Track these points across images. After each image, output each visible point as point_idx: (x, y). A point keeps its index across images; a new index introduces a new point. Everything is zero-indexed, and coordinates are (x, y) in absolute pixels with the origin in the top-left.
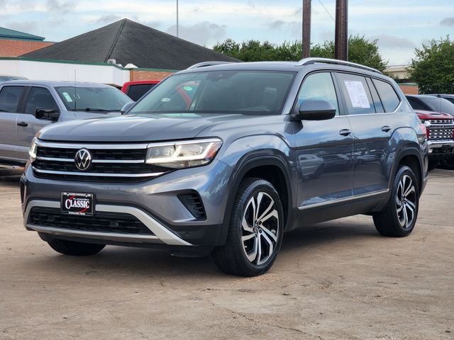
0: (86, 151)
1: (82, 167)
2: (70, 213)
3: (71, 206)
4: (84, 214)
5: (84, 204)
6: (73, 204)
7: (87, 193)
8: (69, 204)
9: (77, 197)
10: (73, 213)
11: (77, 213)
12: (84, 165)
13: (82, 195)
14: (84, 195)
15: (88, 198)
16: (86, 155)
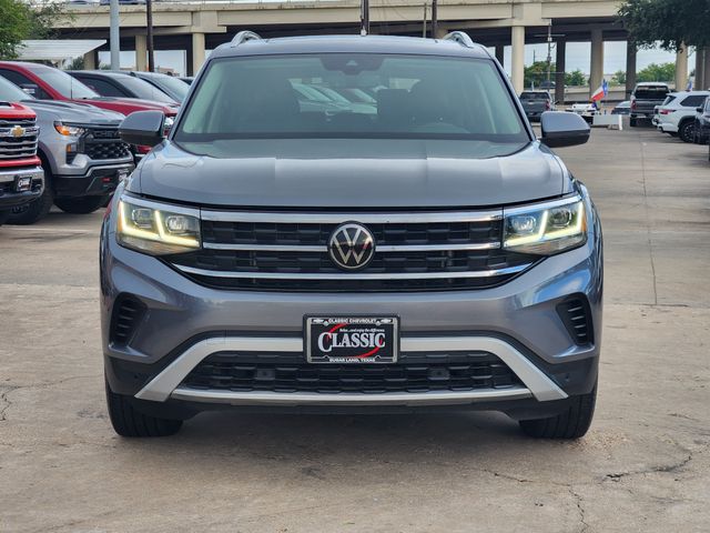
0: (360, 229)
1: (352, 261)
2: (332, 360)
3: (335, 345)
4: (373, 360)
5: (373, 340)
6: (340, 339)
7: (379, 317)
8: (327, 342)
9: (349, 326)
10: (342, 360)
11: (355, 360)
12: (358, 258)
13: (364, 321)
14: (372, 321)
15: (383, 326)
16: (363, 236)
